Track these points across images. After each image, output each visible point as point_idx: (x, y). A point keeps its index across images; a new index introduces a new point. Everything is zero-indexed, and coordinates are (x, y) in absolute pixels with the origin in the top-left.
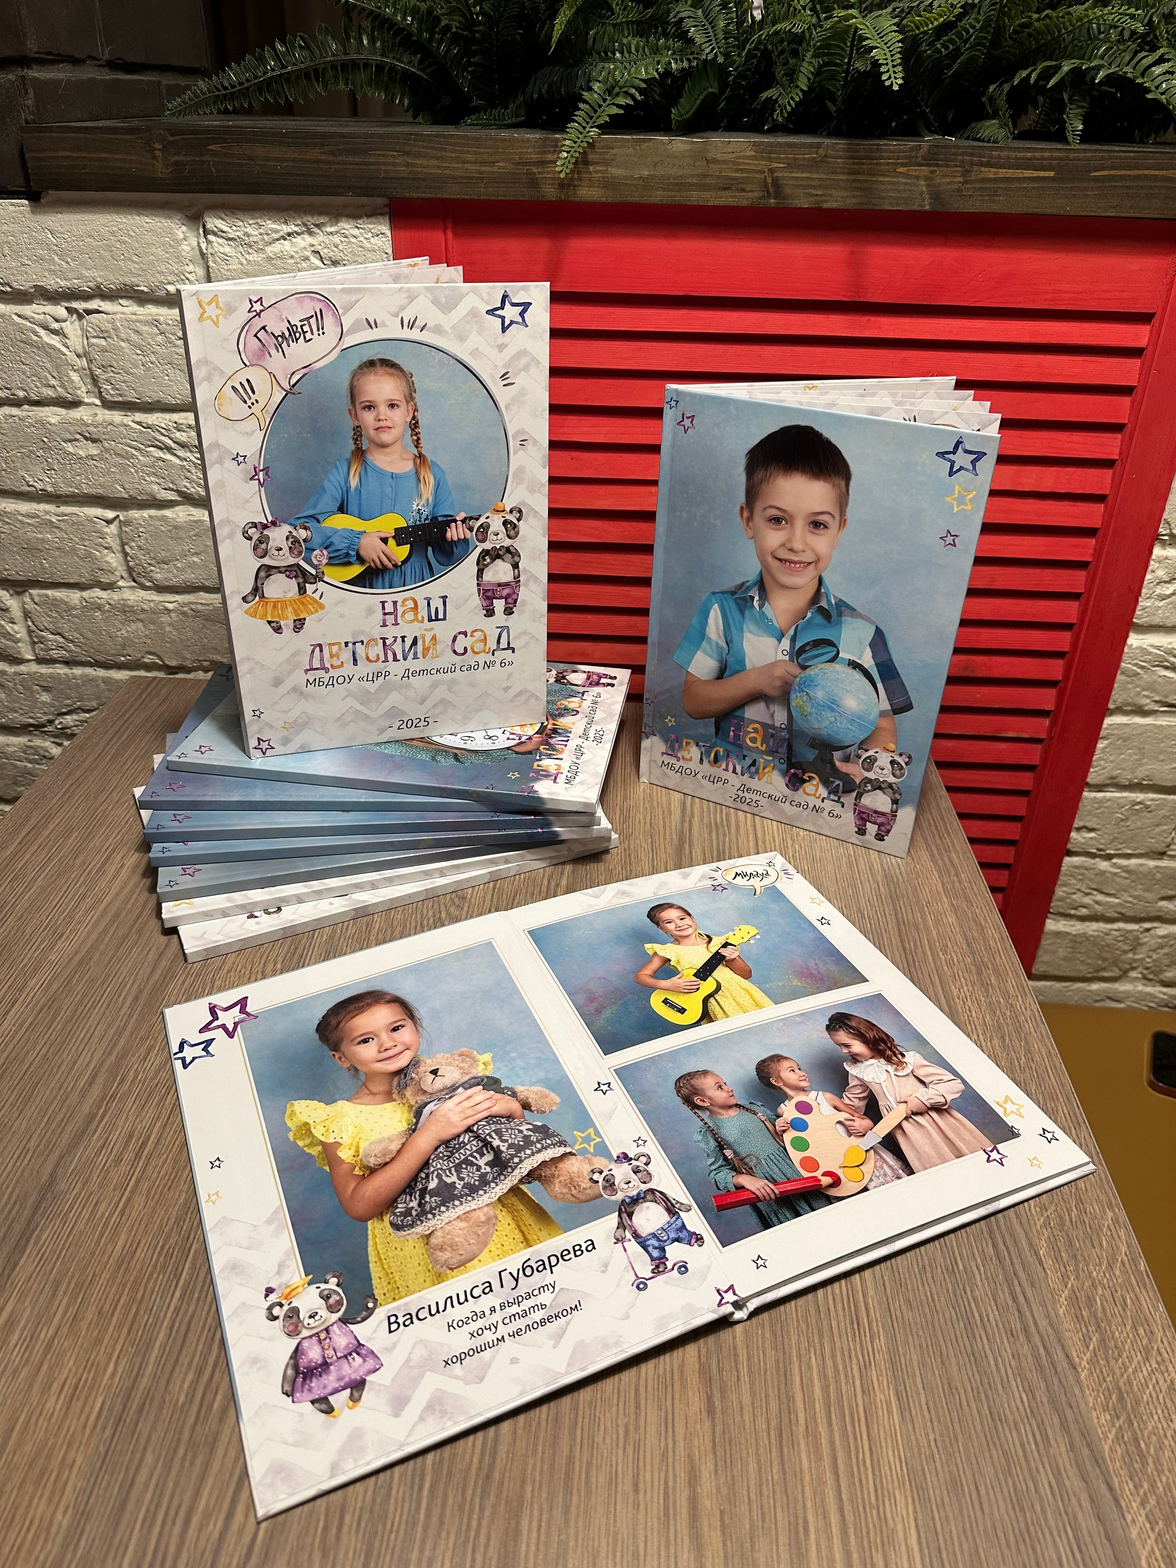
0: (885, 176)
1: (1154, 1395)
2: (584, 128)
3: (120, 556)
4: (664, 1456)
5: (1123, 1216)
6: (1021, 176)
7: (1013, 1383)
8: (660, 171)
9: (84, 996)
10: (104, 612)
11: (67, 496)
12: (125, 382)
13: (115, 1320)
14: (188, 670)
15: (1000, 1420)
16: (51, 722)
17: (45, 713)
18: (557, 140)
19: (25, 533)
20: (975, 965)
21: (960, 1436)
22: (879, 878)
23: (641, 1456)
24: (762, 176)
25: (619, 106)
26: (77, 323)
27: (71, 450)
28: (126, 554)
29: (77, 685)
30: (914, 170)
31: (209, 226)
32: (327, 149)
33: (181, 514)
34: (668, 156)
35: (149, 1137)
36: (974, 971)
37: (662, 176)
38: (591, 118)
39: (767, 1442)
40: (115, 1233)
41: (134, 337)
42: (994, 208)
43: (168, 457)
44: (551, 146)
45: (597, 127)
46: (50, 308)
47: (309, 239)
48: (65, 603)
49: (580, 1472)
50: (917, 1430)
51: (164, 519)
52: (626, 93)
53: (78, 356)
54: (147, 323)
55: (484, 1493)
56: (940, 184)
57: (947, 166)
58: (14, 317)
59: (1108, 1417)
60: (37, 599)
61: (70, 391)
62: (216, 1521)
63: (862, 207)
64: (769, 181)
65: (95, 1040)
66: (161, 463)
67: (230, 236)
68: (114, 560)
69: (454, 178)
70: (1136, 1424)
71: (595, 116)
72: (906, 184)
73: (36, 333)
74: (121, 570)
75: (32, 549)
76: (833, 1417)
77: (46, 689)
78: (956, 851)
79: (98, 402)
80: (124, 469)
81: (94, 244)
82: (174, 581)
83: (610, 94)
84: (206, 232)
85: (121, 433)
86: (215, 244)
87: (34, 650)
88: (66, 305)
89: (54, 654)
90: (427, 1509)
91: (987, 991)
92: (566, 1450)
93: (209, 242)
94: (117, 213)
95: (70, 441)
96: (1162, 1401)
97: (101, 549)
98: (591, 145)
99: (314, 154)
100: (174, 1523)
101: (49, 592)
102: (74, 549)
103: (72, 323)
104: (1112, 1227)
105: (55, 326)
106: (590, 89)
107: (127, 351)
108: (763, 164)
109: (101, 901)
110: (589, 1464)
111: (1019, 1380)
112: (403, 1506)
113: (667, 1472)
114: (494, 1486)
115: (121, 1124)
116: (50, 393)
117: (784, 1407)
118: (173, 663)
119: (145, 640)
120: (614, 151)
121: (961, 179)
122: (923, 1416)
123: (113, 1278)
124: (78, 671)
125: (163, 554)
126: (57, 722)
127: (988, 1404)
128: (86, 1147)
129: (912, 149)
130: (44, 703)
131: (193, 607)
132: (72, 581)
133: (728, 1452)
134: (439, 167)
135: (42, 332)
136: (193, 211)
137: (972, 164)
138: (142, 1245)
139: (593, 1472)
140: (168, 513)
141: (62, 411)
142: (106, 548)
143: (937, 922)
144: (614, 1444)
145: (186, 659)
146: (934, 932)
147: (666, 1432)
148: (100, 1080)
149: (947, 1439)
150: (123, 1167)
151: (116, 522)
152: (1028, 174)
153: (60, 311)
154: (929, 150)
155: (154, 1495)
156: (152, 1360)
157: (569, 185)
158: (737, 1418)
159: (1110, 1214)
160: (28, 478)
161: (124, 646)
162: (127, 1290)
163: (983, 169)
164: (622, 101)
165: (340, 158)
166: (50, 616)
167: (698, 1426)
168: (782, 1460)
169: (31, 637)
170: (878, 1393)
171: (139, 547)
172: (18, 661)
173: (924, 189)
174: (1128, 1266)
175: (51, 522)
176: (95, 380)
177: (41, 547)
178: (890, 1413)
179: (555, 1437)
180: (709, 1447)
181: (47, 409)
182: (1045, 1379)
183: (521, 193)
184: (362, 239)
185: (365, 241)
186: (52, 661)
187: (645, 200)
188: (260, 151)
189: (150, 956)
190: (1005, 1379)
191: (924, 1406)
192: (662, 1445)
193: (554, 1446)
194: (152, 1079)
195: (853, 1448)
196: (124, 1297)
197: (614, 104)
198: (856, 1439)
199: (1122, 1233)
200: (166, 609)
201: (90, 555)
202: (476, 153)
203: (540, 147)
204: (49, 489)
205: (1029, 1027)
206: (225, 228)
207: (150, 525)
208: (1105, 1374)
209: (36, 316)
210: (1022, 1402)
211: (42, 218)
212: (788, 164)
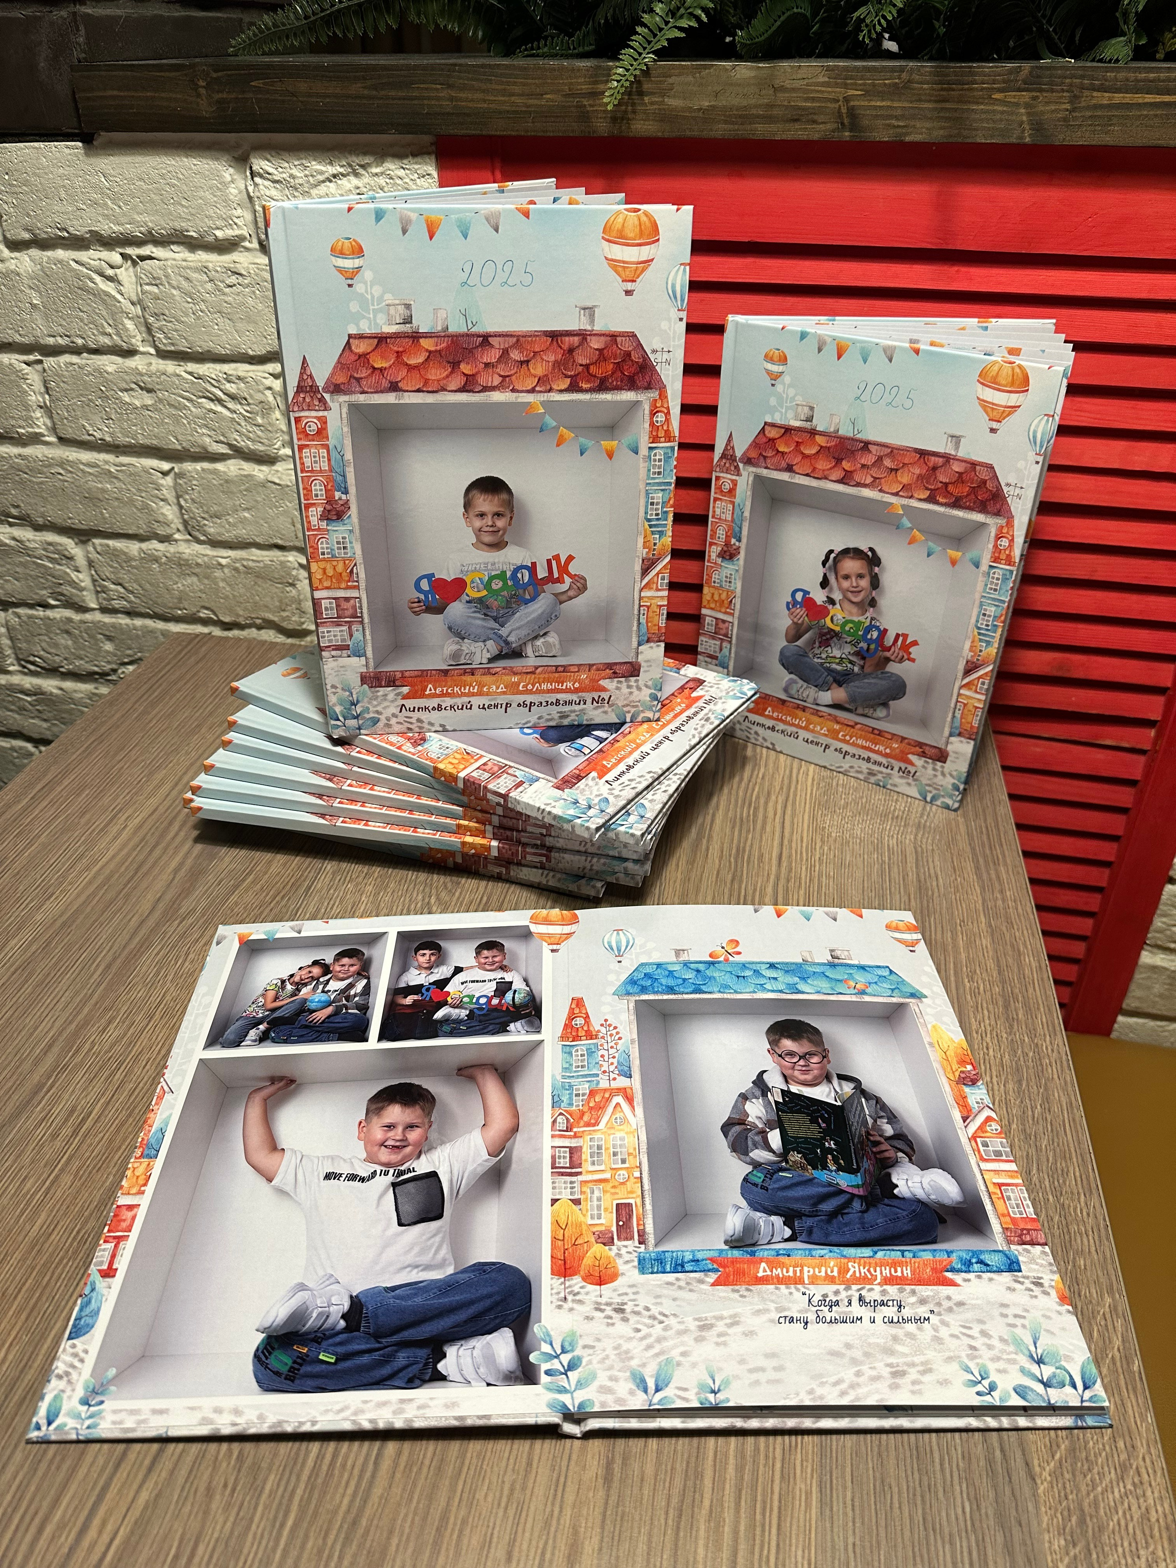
0: (978, 103)
1: (1123, 1523)
2: (640, 54)
3: (176, 508)
4: (547, 1524)
5: (1123, 1304)
6: (1140, 101)
7: (958, 1488)
8: (722, 102)
9: (60, 960)
10: (161, 564)
11: (125, 446)
12: (176, 330)
13: (16, 1303)
14: (241, 627)
15: (934, 1530)
16: (114, 671)
17: (109, 662)
18: (610, 69)
19: (86, 482)
20: (1003, 996)
21: (883, 1542)
22: (912, 890)
23: (522, 1520)
24: (837, 106)
25: (681, 29)
26: (131, 269)
27: (127, 399)
28: (181, 507)
29: (137, 636)
30: (1012, 96)
31: (255, 168)
32: (369, 83)
33: (232, 468)
34: (731, 84)
35: (91, 1113)
36: (1000, 1003)
37: (725, 107)
38: (649, 42)
39: (663, 1522)
40: (36, 1213)
41: (185, 284)
42: (1107, 140)
43: (219, 409)
44: (604, 75)
45: (653, 53)
46: (105, 254)
47: (354, 181)
48: (125, 554)
49: (453, 1530)
50: (835, 1530)
51: (215, 472)
52: (691, 14)
53: (133, 303)
54: (197, 270)
55: (348, 1540)
56: (1043, 113)
57: (1052, 91)
58: (72, 263)
59: (1063, 1542)
60: (99, 549)
61: (125, 339)
62: (70, 1532)
63: (950, 140)
64: (844, 110)
65: (60, 1006)
66: (212, 415)
67: (276, 178)
68: (169, 512)
69: (500, 112)
70: (1094, 1556)
71: (655, 40)
72: (1002, 112)
73: (92, 280)
74: (177, 523)
75: (92, 499)
76: (743, 1503)
77: (109, 638)
78: (1006, 864)
79: (152, 351)
80: (177, 420)
81: (145, 187)
82: (227, 536)
83: (673, 15)
84: (253, 174)
85: (174, 383)
86: (261, 187)
87: (97, 598)
88: (121, 250)
89: (116, 604)
90: (284, 1550)
91: (1011, 1027)
92: (443, 1503)
93: (256, 185)
94: (166, 155)
95: (126, 390)
96: (1131, 1530)
97: (157, 501)
98: (647, 73)
99: (356, 88)
100: (27, 1530)
101: (111, 542)
102: (131, 501)
103: (126, 269)
104: (1108, 1316)
105: (110, 272)
106: (652, 11)
107: (178, 298)
108: (839, 92)
109: (97, 861)
110: (464, 1522)
111: (964, 1486)
112: (260, 1543)
113: (546, 1543)
114: (360, 1531)
115: (67, 1097)
116: (106, 341)
117: (690, 1484)
118: (227, 619)
119: (200, 594)
120: (671, 80)
121: (1068, 106)
122: (845, 1514)
123: (24, 1259)
124: (138, 622)
125: (216, 508)
126: (120, 671)
127: (923, 1509)
128: (28, 1118)
129: (1011, 71)
130: (107, 652)
131: (245, 563)
132: (130, 532)
133: (617, 1529)
134: (485, 101)
135: (98, 279)
136: (240, 152)
137: (1082, 88)
138: (59, 1227)
139: (467, 1532)
140: (220, 466)
141: (119, 360)
142: (162, 500)
143: (970, 944)
144: (496, 1503)
145: (238, 615)
146: (963, 956)
147: (555, 1495)
148: (56, 1050)
149: (867, 1544)
150: (58, 1143)
151: (172, 475)
152: (1150, 98)
153: (115, 257)
154: (1031, 73)
155: (13, 1497)
156: (43, 1351)
157: (622, 119)
158: (636, 1490)
159: (1108, 1300)
160: (88, 428)
161: (180, 599)
162: (34, 1273)
163: (1095, 94)
164: (684, 23)
165: (383, 93)
166: (112, 567)
167: (591, 1494)
168: (676, 1545)
169: (95, 586)
170: (798, 1482)
171: (192, 500)
172: (85, 610)
173: (1025, 118)
174: (1118, 1364)
175: (110, 472)
176: (149, 329)
177: (101, 497)
178: (808, 1505)
179: (435, 1486)
180: (598, 1521)
181: (105, 357)
182: (995, 1487)
183: (570, 128)
184: (407, 180)
185: (411, 183)
186: (114, 611)
187: (705, 134)
188: (303, 86)
189: (132, 923)
190: (948, 1483)
191: (849, 1502)
192: (548, 1509)
193: (430, 1498)
194: (106, 1052)
195: (758, 1542)
196: (30, 1281)
197: (675, 27)
198: (763, 1531)
199: (1119, 1324)
200: (220, 564)
201: (146, 507)
202: (524, 85)
203: (591, 76)
204: (108, 439)
205: (1052, 1072)
206: (271, 170)
207: (203, 478)
208: (1068, 1491)
209: (92, 262)
210: (964, 1512)
211: (93, 160)
212: (867, 92)
